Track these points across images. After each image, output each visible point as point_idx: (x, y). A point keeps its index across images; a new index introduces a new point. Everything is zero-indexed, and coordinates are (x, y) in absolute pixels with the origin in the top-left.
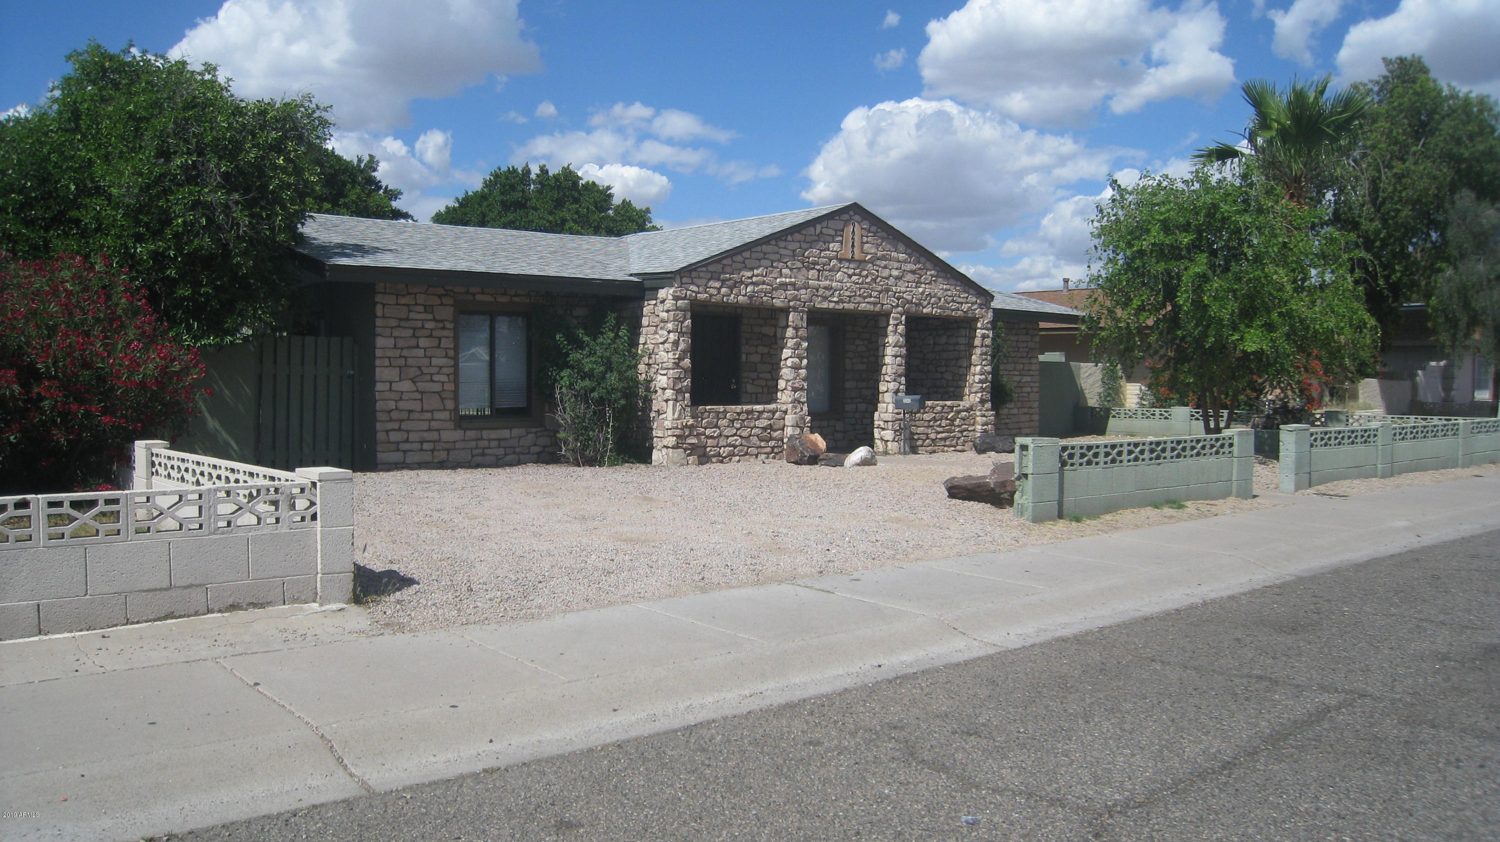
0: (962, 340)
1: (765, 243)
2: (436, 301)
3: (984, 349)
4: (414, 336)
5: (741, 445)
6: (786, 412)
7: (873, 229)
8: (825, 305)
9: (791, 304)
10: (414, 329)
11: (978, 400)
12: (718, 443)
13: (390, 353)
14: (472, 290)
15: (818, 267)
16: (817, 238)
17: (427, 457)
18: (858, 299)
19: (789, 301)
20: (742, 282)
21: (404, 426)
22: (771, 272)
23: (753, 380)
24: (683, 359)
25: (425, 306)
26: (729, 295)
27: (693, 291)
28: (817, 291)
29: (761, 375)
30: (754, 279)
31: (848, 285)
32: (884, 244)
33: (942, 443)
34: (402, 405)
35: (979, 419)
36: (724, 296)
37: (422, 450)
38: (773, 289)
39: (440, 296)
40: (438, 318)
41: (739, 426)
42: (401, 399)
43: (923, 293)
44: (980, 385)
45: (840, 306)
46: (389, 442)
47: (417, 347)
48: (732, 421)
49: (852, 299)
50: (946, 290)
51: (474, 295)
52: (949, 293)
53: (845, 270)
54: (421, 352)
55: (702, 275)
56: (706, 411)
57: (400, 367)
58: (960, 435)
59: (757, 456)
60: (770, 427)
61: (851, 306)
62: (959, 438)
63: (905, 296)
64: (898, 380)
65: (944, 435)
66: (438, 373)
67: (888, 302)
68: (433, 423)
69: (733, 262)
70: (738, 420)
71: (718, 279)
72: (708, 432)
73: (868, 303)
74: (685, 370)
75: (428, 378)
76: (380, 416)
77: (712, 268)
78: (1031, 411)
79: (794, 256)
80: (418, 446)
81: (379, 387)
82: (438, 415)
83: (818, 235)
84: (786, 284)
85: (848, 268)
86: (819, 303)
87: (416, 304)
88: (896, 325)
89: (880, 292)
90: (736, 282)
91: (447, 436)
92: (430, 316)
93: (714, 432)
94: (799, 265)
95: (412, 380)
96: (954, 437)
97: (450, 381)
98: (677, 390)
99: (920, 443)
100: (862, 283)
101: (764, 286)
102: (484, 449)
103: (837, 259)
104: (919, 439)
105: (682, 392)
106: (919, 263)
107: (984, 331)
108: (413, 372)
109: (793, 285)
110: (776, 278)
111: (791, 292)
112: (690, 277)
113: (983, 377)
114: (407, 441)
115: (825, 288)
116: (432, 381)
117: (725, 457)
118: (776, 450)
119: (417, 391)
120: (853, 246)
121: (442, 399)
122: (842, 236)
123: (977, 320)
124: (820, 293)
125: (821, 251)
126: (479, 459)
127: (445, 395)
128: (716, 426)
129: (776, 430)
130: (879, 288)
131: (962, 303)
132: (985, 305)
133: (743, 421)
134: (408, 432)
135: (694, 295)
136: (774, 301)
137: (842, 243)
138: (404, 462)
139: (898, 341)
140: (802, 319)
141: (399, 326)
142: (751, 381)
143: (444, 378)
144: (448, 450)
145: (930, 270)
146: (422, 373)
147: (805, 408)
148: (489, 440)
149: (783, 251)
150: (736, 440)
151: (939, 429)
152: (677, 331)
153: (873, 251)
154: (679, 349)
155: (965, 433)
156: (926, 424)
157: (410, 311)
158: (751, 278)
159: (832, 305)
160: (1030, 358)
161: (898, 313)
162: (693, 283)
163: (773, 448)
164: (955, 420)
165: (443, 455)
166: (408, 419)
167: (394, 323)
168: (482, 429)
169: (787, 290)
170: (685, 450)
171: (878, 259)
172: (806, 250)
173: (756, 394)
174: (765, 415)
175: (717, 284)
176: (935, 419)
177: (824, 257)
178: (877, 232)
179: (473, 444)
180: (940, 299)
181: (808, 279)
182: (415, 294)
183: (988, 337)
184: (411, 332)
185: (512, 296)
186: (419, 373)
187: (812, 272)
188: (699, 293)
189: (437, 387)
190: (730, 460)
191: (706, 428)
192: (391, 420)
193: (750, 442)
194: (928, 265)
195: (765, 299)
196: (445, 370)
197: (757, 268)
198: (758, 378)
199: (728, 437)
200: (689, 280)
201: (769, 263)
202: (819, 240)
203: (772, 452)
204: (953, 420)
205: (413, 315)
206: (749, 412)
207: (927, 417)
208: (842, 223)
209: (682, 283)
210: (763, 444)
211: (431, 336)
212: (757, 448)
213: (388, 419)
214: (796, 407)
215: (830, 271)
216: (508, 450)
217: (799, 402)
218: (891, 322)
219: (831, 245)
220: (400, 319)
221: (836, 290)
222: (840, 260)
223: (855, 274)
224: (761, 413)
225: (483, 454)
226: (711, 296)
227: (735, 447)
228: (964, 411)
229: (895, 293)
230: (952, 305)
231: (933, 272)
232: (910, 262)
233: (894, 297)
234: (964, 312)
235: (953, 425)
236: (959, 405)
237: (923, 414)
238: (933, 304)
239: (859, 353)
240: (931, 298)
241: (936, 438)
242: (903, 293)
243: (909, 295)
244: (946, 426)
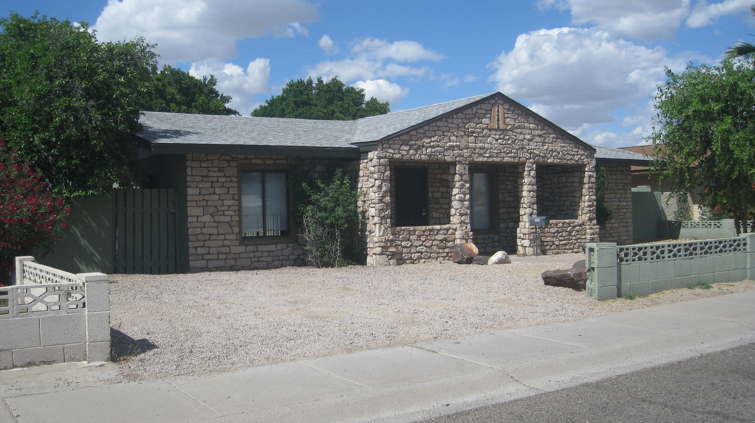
0: (576, 180)
1: (438, 120)
2: (225, 164)
3: (591, 185)
4: (212, 187)
5: (426, 252)
6: (456, 230)
7: (512, 108)
8: (480, 159)
9: (457, 159)
10: (212, 182)
11: (587, 218)
12: (410, 251)
13: (196, 198)
14: (249, 157)
15: (474, 135)
16: (473, 116)
17: (222, 264)
18: (503, 155)
19: (456, 157)
20: (423, 146)
21: (207, 244)
22: (443, 139)
23: (437, 209)
24: (385, 197)
25: (219, 168)
26: (415, 155)
27: (391, 153)
28: (475, 150)
29: (442, 206)
30: (432, 144)
31: (496, 145)
32: (519, 118)
33: (564, 247)
34: (205, 231)
35: (588, 231)
36: (411, 155)
37: (218, 259)
38: (445, 150)
39: (228, 161)
40: (227, 175)
41: (424, 239)
42: (204, 227)
43: (547, 150)
44: (589, 208)
45: (491, 160)
46: (197, 254)
47: (214, 193)
48: (419, 236)
49: (499, 155)
50: (563, 147)
51: (250, 159)
52: (565, 149)
53: (493, 136)
54: (216, 197)
55: (396, 142)
56: (401, 230)
57: (203, 207)
58: (576, 242)
59: (437, 259)
60: (446, 239)
61: (498, 159)
62: (575, 244)
63: (535, 151)
64: (532, 206)
65: (564, 242)
66: (228, 210)
67: (523, 156)
68: (225, 242)
69: (417, 133)
70: (423, 235)
71: (407, 145)
72: (403, 244)
73: (510, 157)
74: (387, 204)
75: (222, 213)
76: (191, 238)
77: (403, 138)
78: (627, 225)
79: (458, 128)
80: (216, 256)
81: (190, 219)
82: (228, 237)
83: (474, 114)
84: (453, 146)
85: (495, 134)
86: (476, 158)
87: (213, 167)
88: (530, 171)
89: (518, 150)
90: (419, 146)
91: (234, 250)
92: (222, 174)
93: (408, 244)
94: (462, 134)
95: (211, 214)
96: (572, 243)
97: (235, 215)
98: (381, 217)
99: (548, 247)
100: (506, 144)
101: (439, 148)
102: (258, 257)
103: (487, 128)
104: (547, 245)
105: (385, 218)
106: (544, 129)
107: (590, 173)
108: (212, 209)
109: (458, 147)
110: (446, 143)
111: (457, 152)
112: (388, 144)
113: (591, 203)
114: (209, 253)
115: (480, 148)
116: (224, 215)
117: (415, 260)
118: (450, 255)
119: (215, 222)
120: (498, 120)
121: (231, 226)
122: (491, 114)
123: (585, 166)
124: (477, 151)
125: (477, 124)
126: (256, 264)
127: (232, 224)
128: (409, 240)
129: (449, 242)
130: (517, 147)
131: (574, 155)
132: (590, 156)
133: (427, 236)
134: (209, 247)
135: (391, 155)
136: (446, 157)
137: (491, 119)
138: (207, 267)
139: (531, 181)
140: (465, 169)
141: (202, 181)
142: (435, 210)
143: (232, 213)
144: (235, 259)
145: (552, 134)
146: (218, 210)
147: (469, 227)
148: (262, 252)
149: (451, 125)
150: (422, 249)
151: (561, 238)
152: (381, 179)
153: (512, 123)
154: (382, 190)
155: (579, 241)
156: (552, 235)
157: (209, 171)
158: (430, 143)
159: (485, 159)
160: (625, 190)
161: (530, 163)
162: (390, 148)
163: (448, 253)
164: (572, 232)
165: (232, 262)
166: (209, 240)
167: (199, 179)
168: (257, 245)
169: (454, 150)
170: (388, 256)
171: (516, 128)
172: (466, 124)
173: (439, 218)
174: (442, 232)
175: (407, 148)
176: (558, 232)
177: (478, 128)
178: (514, 111)
179: (252, 255)
180: (559, 153)
181: (468, 142)
182: (212, 160)
183: (593, 177)
184: (209, 185)
185: (275, 160)
186: (216, 210)
187: (470, 138)
188: (394, 154)
189: (227, 219)
190: (419, 261)
191: (402, 241)
192: (198, 240)
193: (432, 249)
194: (550, 131)
195: (439, 156)
196: (232, 208)
197: (434, 137)
198: (440, 208)
199: (416, 247)
200: (388, 146)
201: (441, 133)
202: (475, 117)
203: (447, 256)
204: (570, 232)
205: (211, 174)
206: (430, 230)
207: (552, 230)
208: (491, 105)
209: (383, 148)
210: (441, 251)
211: (223, 187)
212: (437, 253)
213: (196, 240)
214: (462, 226)
215: (483, 137)
216: (275, 258)
217: (465, 223)
218: (526, 169)
219: (484, 120)
220: (203, 177)
221: (487, 149)
222: (490, 130)
223: (500, 139)
224: (439, 230)
225: (259, 261)
226: (403, 155)
227: (422, 253)
228: (578, 226)
229: (528, 150)
230: (568, 157)
231: (553, 135)
232: (538, 130)
233: (527, 153)
234: (576, 161)
235: (571, 235)
236: (575, 222)
237: (550, 228)
238: (554, 156)
239: (508, 190)
240: (553, 152)
241: (560, 244)
242: (534, 150)
243: (538, 151)
244: (566, 236)
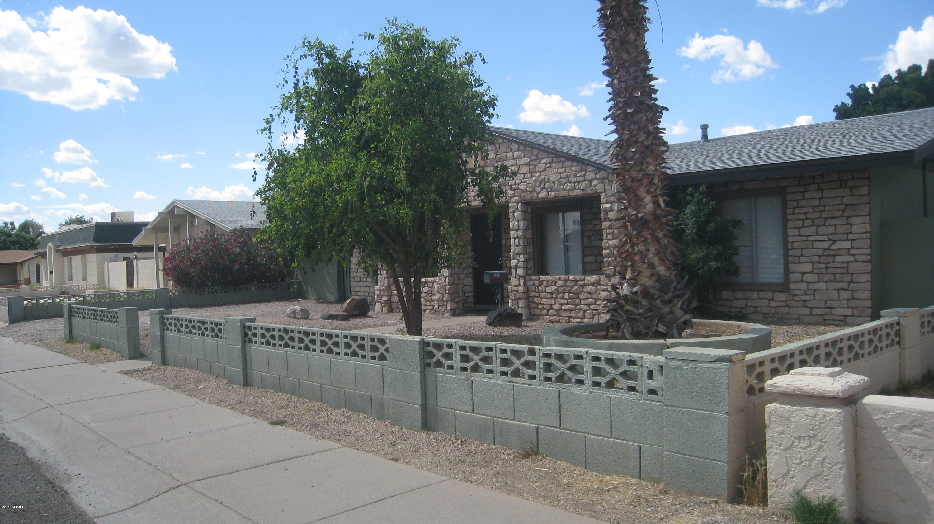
32: (500, 148)
33: (567, 314)
34: (358, 275)
43: (535, 181)
50: (561, 173)
58: (586, 308)
60: (432, 293)
65: (567, 307)
96: (580, 310)
99: (544, 312)
104: (543, 308)
106: (532, 155)
107: (608, 205)
120: (475, 157)
123: (599, 195)
131: (579, 182)
132: (607, 179)
147: (447, 280)
151: (562, 301)
153: (492, 156)
155: (592, 307)
156: (549, 296)
161: (514, 202)
164: (581, 293)
171: (497, 161)
176: (557, 292)
180: (554, 183)
194: (541, 155)
204: (577, 294)
207: (549, 290)
218: (510, 210)
221: (465, 194)
228: (589, 285)
229: (511, 186)
230: (567, 186)
231: (545, 160)
232: (524, 157)
233: (511, 189)
234: (582, 190)
235: (578, 298)
236: (584, 279)
237: (546, 287)
238: (547, 189)
239: (596, 231)
240: (545, 183)
241: (561, 309)
242: (518, 185)
243: (523, 185)
244: (570, 298)
